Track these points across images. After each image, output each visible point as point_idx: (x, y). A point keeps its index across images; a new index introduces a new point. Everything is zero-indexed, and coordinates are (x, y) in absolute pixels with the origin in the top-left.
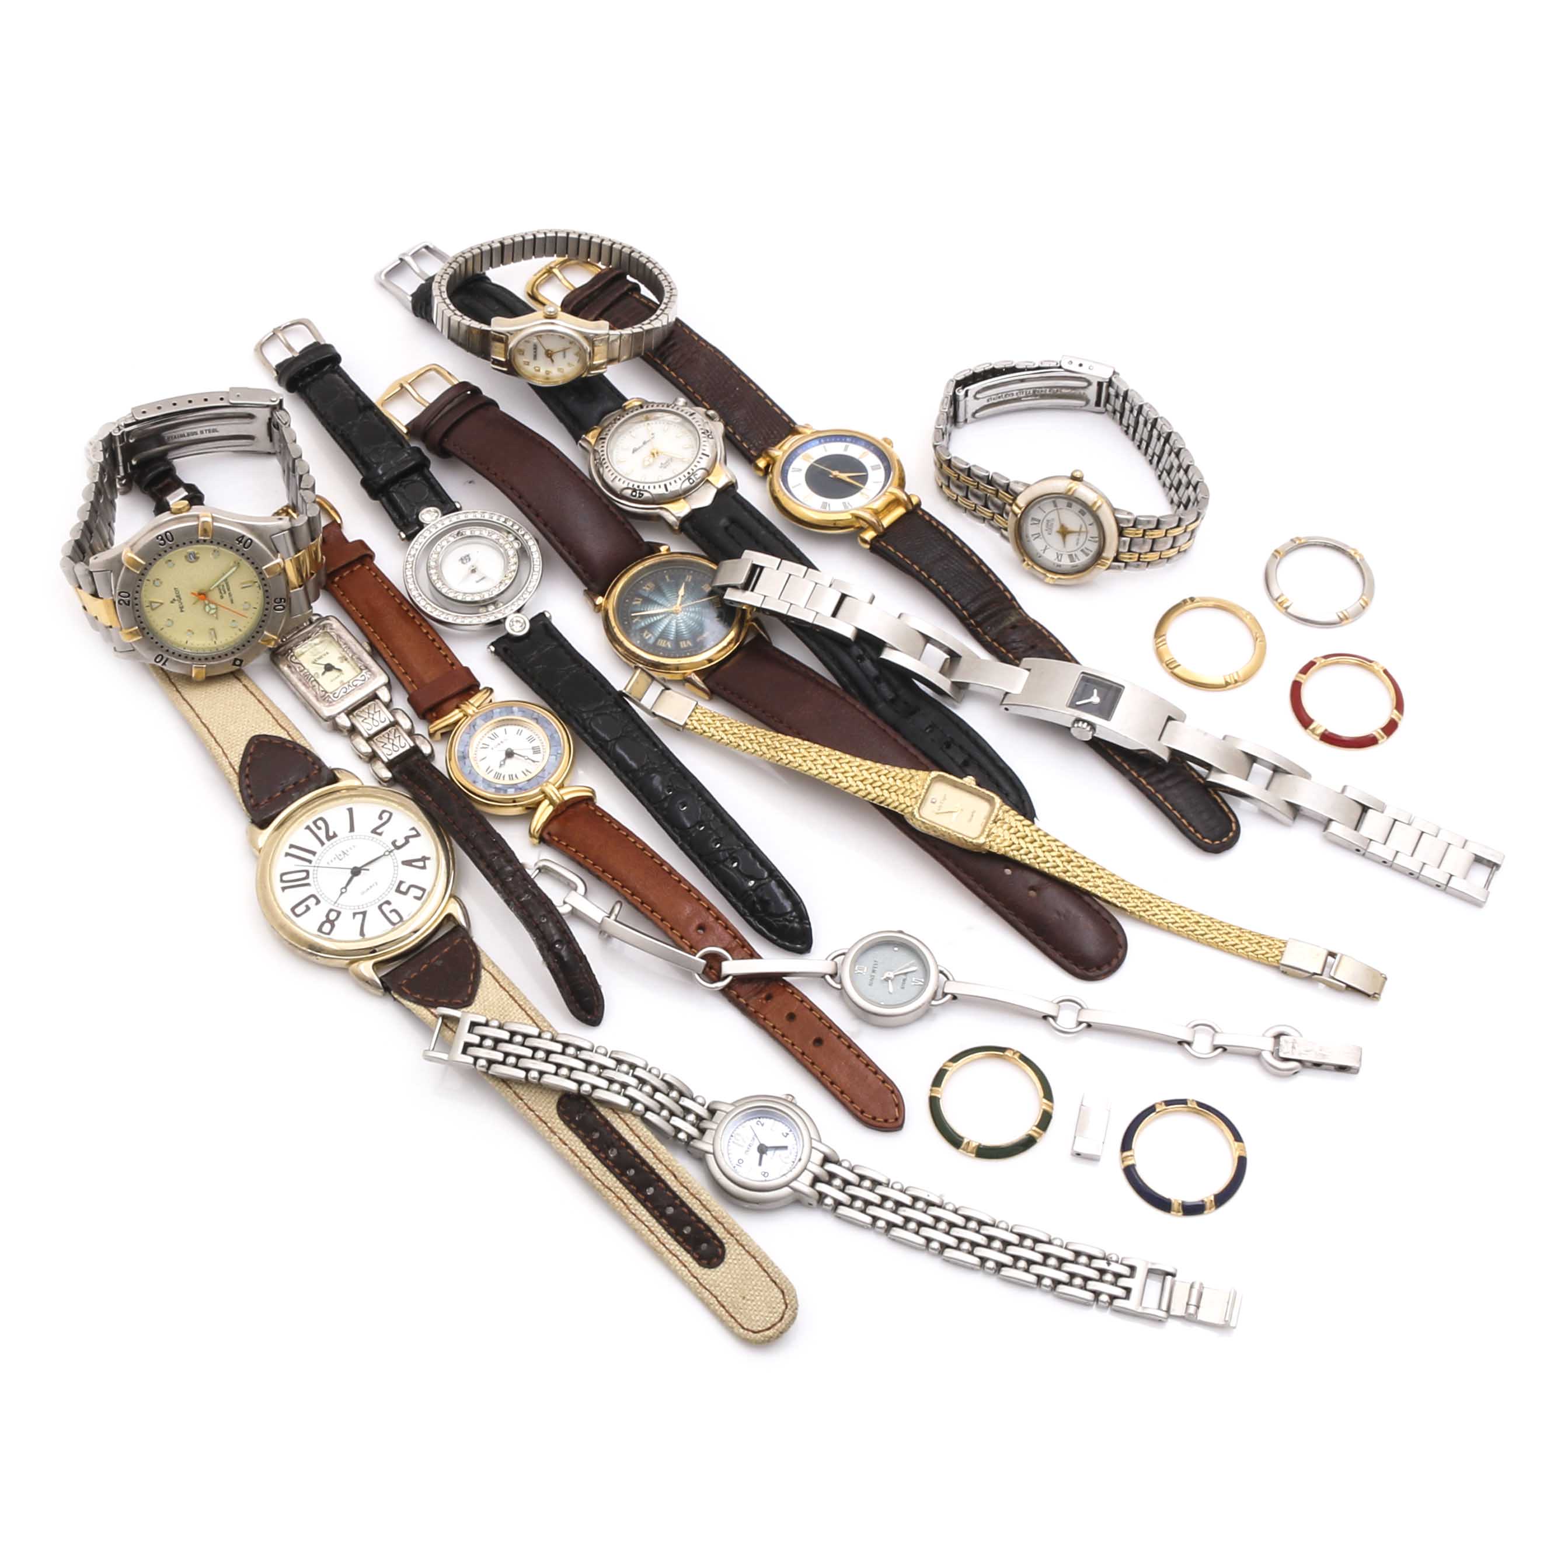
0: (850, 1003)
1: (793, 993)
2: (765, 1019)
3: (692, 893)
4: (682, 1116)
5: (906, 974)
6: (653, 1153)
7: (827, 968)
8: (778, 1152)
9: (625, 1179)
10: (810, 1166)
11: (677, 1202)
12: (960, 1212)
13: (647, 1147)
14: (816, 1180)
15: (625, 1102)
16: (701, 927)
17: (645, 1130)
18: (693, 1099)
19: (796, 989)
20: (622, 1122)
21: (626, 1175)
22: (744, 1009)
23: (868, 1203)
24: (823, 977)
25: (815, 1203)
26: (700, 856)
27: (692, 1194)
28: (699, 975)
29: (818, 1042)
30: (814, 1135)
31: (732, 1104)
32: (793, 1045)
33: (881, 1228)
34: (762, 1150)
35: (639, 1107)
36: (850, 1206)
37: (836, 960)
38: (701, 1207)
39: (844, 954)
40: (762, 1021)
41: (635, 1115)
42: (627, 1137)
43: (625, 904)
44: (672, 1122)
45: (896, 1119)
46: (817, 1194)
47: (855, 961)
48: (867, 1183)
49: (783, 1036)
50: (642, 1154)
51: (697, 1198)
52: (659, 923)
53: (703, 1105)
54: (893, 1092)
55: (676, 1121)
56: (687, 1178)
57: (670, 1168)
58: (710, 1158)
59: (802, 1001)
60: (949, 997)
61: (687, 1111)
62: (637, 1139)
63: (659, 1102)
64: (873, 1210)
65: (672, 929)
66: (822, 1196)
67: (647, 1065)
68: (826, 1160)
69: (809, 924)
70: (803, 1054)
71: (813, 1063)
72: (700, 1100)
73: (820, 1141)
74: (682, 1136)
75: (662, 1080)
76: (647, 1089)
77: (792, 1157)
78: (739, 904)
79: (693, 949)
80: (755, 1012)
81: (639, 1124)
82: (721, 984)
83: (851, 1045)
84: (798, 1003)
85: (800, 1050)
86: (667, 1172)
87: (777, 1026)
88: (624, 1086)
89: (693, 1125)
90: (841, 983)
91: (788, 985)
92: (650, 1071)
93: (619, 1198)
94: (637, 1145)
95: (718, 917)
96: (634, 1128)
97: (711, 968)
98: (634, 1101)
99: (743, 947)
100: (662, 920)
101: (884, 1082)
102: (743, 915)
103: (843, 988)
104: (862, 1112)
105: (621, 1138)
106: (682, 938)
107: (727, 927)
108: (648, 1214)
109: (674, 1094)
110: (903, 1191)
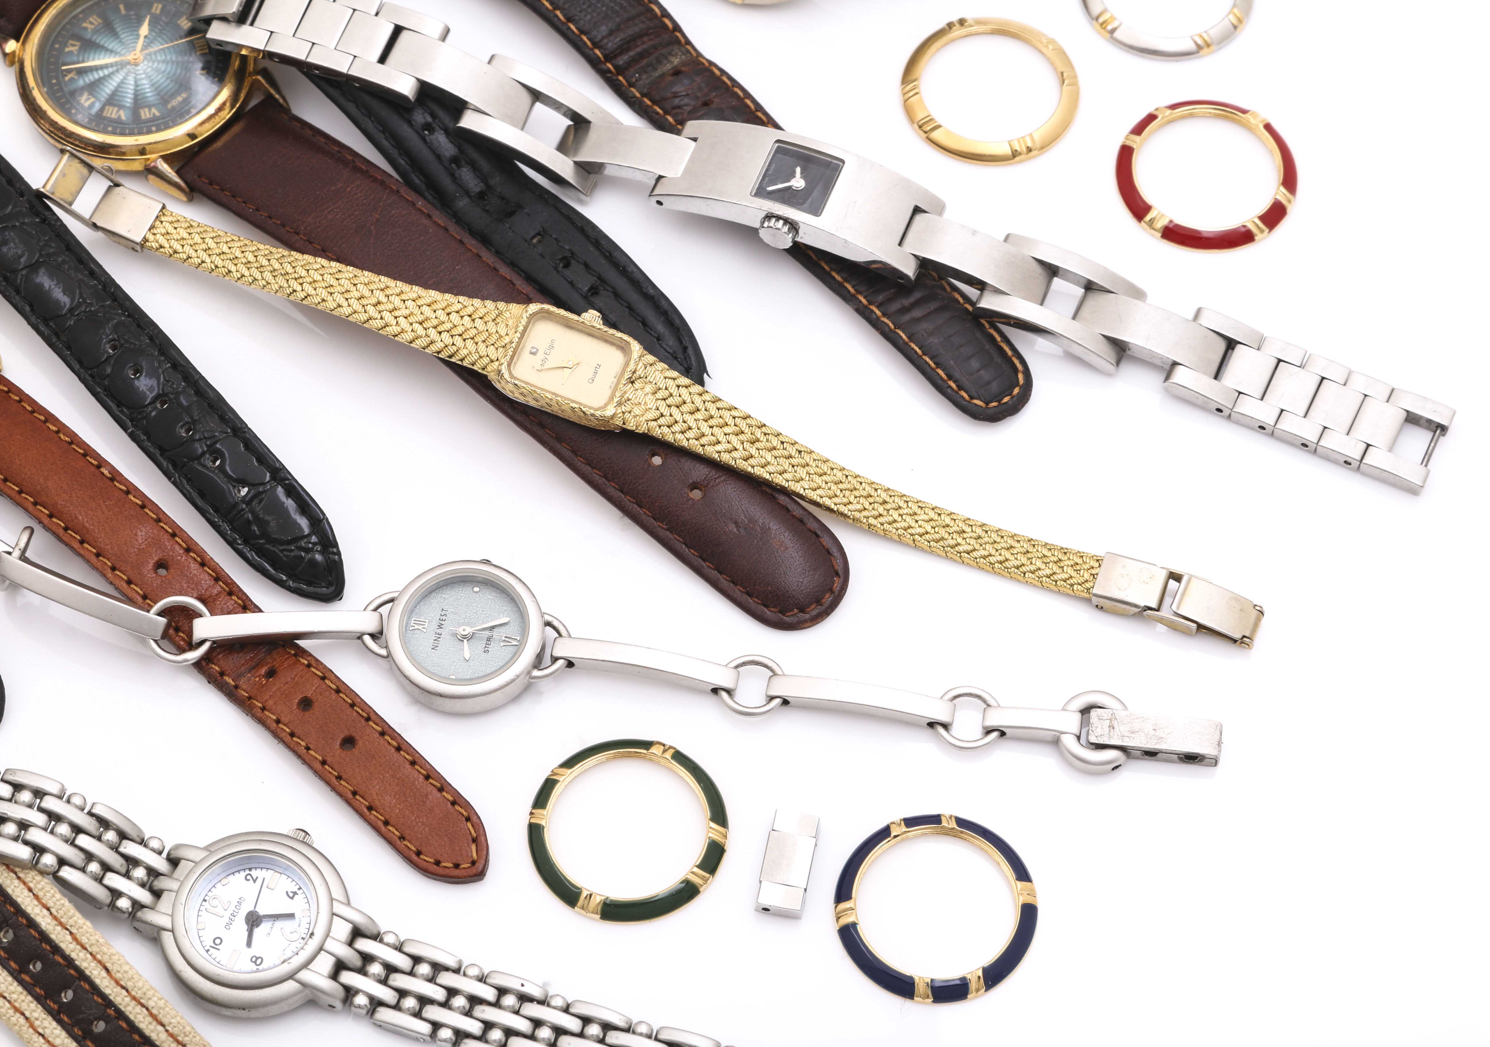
0: (403, 679)
1: (309, 666)
2: (263, 709)
3: (147, 510)
4: (123, 870)
5: (492, 628)
6: (71, 933)
7: (368, 623)
8: (279, 924)
9: (27, 978)
10: (330, 945)
11: (111, 1012)
12: (572, 1010)
13: (61, 924)
14: (340, 966)
15: (24, 853)
16: (161, 564)
17: (58, 896)
18: (142, 842)
19: (317, 660)
20: (22, 886)
21: (27, 972)
22: (231, 694)
23: (424, 1001)
24: (360, 638)
25: (338, 1004)
26: (162, 450)
27: (134, 998)
28: (156, 641)
29: (349, 742)
30: (337, 893)
31: (206, 848)
32: (308, 748)
33: (445, 1041)
34: (254, 920)
35: (48, 860)
36: (397, 1007)
37: (379, 610)
38: (150, 1019)
39: (392, 600)
40: (259, 713)
41: (42, 873)
42: (29, 910)
43: (39, 531)
44: (106, 881)
45: (473, 863)
46: (341, 988)
47: (411, 610)
48: (424, 969)
49: (292, 735)
50: (53, 937)
51: (143, 1006)
52: (93, 559)
53: (160, 853)
54: (468, 819)
55: (113, 880)
56: (126, 972)
57: (99, 957)
58: (167, 938)
59: (323, 678)
60: (561, 662)
61: (132, 862)
62: (45, 911)
63: (81, 849)
64: (433, 1012)
65: (113, 569)
66: (350, 992)
67: (63, 791)
68: (357, 933)
69: (339, 554)
70: (324, 763)
71: (339, 778)
72: (155, 844)
73: (348, 904)
74: (123, 903)
75: (91, 814)
76: (63, 829)
77: (303, 931)
78: (226, 527)
79: (146, 600)
80: (250, 698)
81: (48, 887)
82: (194, 655)
83: (402, 746)
84: (317, 681)
85: (320, 758)
86: (94, 964)
87: (283, 719)
88: (24, 826)
89: (143, 885)
90: (387, 647)
91: (302, 652)
92: (68, 801)
93: (16, 1010)
94: (44, 921)
95: (191, 547)
96: (41, 894)
97: (177, 630)
98: (39, 850)
99: (230, 594)
100: (98, 555)
101: (453, 803)
102: (231, 543)
103: (389, 656)
104: (418, 853)
105: (19, 911)
106: (129, 582)
107: (204, 562)
108: (64, 1034)
109: (110, 836)
110: (482, 979)
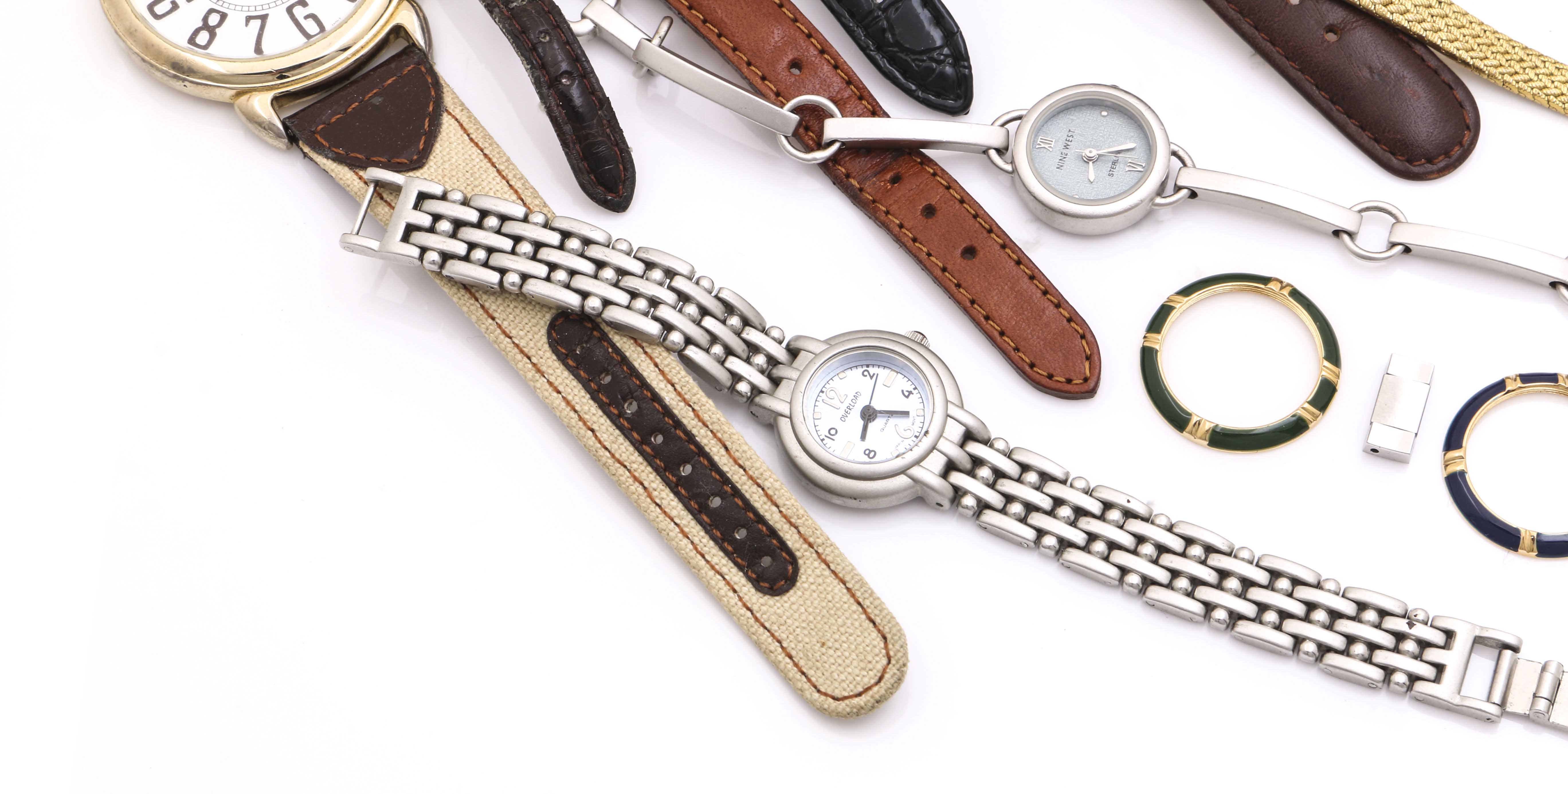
0: (1025, 195)
1: (935, 174)
2: (887, 213)
3: (784, 10)
4: (745, 356)
5: (1119, 152)
6: (694, 410)
7: (995, 138)
8: (893, 421)
9: (648, 449)
10: (943, 445)
11: (728, 489)
12: (1175, 530)
13: (684, 400)
14: (951, 467)
15: (653, 328)
16: (795, 64)
17: (683, 373)
18: (764, 331)
19: (943, 170)
20: (649, 361)
21: (649, 444)
22: (856, 197)
23: (1030, 508)
24: (985, 152)
25: (946, 503)
27: (751, 478)
28: (786, 137)
29: (970, 252)
30: (952, 396)
31: (826, 342)
32: (929, 255)
33: (1049, 548)
34: (869, 414)
35: (676, 337)
36: (1003, 511)
37: (1007, 126)
38: (765, 499)
39: (1020, 118)
40: (883, 217)
41: (668, 350)
42: (654, 384)
43: (677, 21)
44: (728, 364)
45: (1086, 380)
46: (950, 488)
47: (1037, 130)
48: (1032, 477)
49: (915, 240)
50: (676, 412)
51: (759, 486)
52: (730, 53)
53: (780, 343)
54: (1083, 337)
55: (734, 364)
56: (744, 452)
57: (719, 435)
58: (784, 425)
59: (948, 188)
60: (1184, 192)
61: (754, 348)
62: (669, 386)
63: (708, 331)
64: (1038, 520)
65: (749, 64)
66: (958, 493)
67: (693, 272)
68: (969, 436)
69: (969, 68)
70: (944, 270)
71: (958, 286)
72: (775, 333)
73: (962, 407)
74: (743, 387)
75: (717, 297)
76: (692, 309)
77: (916, 429)
78: (860, 32)
79: (780, 97)
80: (874, 201)
81: (674, 364)
82: (822, 155)
83: (1021, 260)
84: (941, 190)
85: (941, 265)
86: (713, 442)
87: (906, 224)
88: (654, 302)
89: (762, 372)
90: (1012, 162)
91: (928, 161)
92: (697, 283)
93: (636, 479)
94: (668, 396)
95: (825, 49)
96: (666, 370)
97: (807, 129)
98: (668, 327)
99: (861, 98)
100: (734, 49)
101: (1069, 320)
102: (864, 49)
103: (1015, 171)
104: (1032, 366)
105: (644, 384)
106: (763, 78)
107: (837, 65)
108: (680, 506)
109: (735, 321)
110: (1088, 492)
